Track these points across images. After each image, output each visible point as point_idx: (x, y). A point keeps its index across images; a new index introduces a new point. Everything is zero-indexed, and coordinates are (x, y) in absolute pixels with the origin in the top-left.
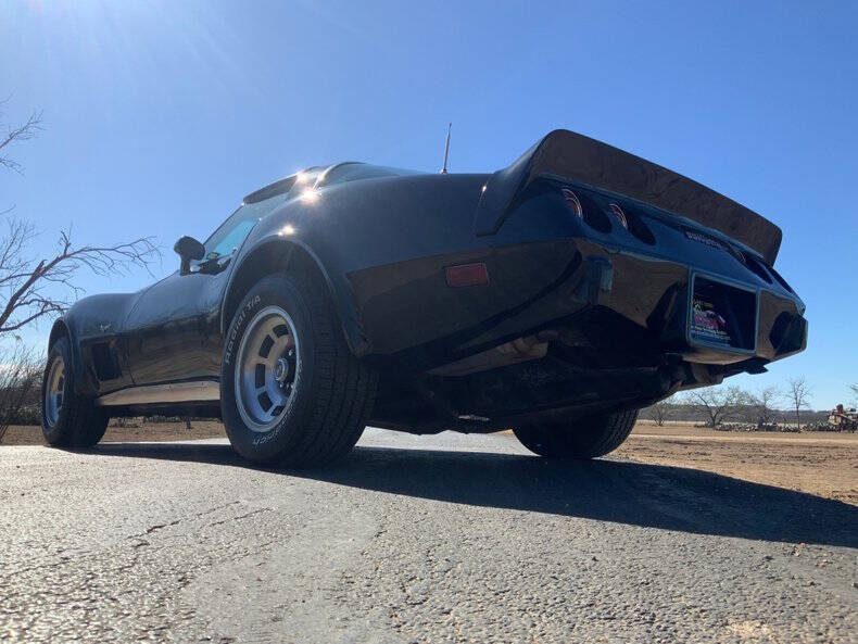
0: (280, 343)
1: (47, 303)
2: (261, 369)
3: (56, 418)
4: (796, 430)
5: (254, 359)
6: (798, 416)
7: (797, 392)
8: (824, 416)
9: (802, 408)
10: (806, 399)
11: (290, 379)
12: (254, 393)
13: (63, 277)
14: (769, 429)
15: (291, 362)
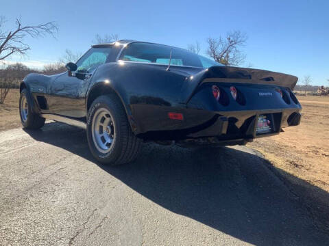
0: (107, 120)
1: (14, 48)
2: (101, 128)
3: (26, 118)
4: (304, 95)
5: (99, 123)
8: (316, 88)
11: (112, 133)
12: (99, 136)
13: (19, 39)
15: (112, 127)
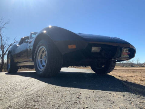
6: (138, 64)
7: (138, 60)
8: (142, 64)
9: (138, 63)
10: (139, 61)
14: (133, 67)
